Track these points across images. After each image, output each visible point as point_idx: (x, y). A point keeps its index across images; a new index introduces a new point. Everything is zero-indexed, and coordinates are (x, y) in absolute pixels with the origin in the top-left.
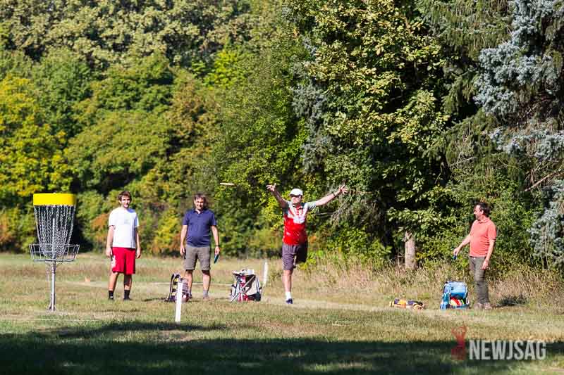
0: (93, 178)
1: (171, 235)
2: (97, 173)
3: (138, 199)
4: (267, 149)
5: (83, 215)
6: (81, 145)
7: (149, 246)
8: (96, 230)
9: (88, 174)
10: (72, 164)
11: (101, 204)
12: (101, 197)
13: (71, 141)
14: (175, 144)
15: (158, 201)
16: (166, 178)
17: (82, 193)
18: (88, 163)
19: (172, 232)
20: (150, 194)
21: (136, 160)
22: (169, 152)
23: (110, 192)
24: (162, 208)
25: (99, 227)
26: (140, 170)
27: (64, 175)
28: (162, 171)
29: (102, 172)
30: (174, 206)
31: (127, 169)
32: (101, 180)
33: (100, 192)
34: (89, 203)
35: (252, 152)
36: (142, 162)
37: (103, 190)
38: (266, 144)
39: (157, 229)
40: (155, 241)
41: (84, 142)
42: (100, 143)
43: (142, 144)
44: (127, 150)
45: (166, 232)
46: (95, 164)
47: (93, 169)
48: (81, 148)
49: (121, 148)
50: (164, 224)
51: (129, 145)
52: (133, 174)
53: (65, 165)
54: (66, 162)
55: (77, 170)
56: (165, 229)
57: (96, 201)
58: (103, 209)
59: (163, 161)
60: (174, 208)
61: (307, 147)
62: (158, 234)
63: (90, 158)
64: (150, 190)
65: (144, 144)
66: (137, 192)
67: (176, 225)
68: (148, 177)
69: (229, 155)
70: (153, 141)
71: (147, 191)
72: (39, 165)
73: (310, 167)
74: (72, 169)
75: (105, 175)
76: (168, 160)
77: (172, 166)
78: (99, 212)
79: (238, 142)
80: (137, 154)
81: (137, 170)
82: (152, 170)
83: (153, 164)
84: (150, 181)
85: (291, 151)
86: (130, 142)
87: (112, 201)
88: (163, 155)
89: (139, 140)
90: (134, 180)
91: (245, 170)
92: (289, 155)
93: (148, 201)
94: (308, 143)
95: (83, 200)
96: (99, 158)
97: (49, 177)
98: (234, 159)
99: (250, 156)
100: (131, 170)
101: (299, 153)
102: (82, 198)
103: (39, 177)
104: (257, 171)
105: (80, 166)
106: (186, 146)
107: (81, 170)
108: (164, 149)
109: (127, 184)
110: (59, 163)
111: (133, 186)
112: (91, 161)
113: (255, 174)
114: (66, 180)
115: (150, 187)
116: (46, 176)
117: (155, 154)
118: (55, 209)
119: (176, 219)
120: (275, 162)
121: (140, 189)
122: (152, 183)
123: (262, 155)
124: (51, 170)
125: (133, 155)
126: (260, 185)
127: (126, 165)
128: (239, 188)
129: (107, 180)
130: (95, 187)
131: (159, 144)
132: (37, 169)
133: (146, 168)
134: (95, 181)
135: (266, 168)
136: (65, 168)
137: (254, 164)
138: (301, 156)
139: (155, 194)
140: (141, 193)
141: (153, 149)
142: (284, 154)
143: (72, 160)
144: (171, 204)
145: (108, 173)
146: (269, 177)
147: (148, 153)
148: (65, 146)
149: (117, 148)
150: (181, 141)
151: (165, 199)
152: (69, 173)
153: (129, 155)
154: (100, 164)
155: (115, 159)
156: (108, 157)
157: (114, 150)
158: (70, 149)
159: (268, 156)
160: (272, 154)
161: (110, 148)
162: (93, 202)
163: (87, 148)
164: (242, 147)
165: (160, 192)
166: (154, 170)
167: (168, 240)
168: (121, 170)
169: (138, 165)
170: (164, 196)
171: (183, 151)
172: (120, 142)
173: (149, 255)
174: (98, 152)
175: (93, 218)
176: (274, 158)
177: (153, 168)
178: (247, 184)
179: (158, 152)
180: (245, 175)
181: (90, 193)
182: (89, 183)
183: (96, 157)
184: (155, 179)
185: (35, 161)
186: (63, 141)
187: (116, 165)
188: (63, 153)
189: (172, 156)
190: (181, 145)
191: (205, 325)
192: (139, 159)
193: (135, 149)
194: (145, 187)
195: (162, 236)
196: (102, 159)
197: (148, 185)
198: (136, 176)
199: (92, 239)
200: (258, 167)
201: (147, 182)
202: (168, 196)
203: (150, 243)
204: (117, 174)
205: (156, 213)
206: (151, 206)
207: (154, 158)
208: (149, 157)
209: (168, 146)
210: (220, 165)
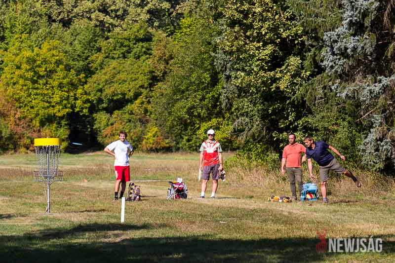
0: (103, 103)
1: (154, 138)
2: (105, 100)
3: (132, 116)
4: (199, 93)
5: (98, 127)
6: (95, 83)
7: (140, 146)
8: (106, 136)
9: (100, 101)
10: (89, 94)
11: (109, 120)
12: (108, 115)
13: (89, 80)
14: (154, 80)
15: (144, 117)
16: (149, 102)
17: (96, 113)
18: (100, 93)
19: (154, 136)
20: (140, 112)
21: (130, 91)
22: (151, 85)
23: (114, 112)
24: (147, 121)
25: (107, 134)
26: (132, 97)
27: (84, 103)
28: (147, 98)
29: (108, 99)
30: (155, 120)
31: (125, 97)
32: (108, 105)
33: (107, 112)
34: (101, 119)
35: (189, 95)
36: (134, 92)
37: (110, 111)
38: (198, 90)
39: (144, 135)
40: (144, 142)
41: (96, 80)
42: (107, 81)
43: (133, 81)
44: (124, 85)
45: (151, 136)
46: (104, 94)
47: (103, 97)
48: (95, 84)
49: (120, 84)
50: (149, 132)
51: (126, 81)
52: (128, 99)
53: (85, 96)
54: (86, 93)
55: (93, 98)
56: (150, 134)
57: (105, 118)
58: (109, 123)
59: (147, 91)
60: (155, 121)
61: (224, 91)
62: (145, 138)
63: (101, 90)
64: (139, 110)
65: (135, 80)
66: (131, 111)
67: (157, 132)
68: (138, 101)
69: (175, 97)
70: (140, 78)
71: (137, 111)
72: (69, 96)
73: (227, 104)
74: (90, 98)
75: (111, 101)
76: (151, 90)
77: (153, 94)
78: (108, 125)
79: (180, 89)
80: (130, 87)
81: (131, 97)
82: (140, 97)
83: (141, 94)
84: (139, 104)
85: (215, 94)
86: (126, 79)
87: (115, 118)
88: (147, 88)
89: (132, 78)
90: (129, 104)
91: (185, 107)
92: (213, 96)
93: (138, 117)
94: (224, 88)
95: (97, 117)
96: (106, 90)
97: (75, 103)
98: (178, 99)
99: (188, 98)
100: (127, 97)
101: (220, 94)
102: (96, 116)
103: (69, 103)
104: (193, 107)
105: (95, 95)
106: (162, 81)
107: (95, 98)
108: (148, 83)
109: (124, 106)
110: (81, 94)
111: (129, 107)
112: (102, 92)
113: (191, 109)
114: (86, 105)
115: (139, 108)
116: (73, 103)
117: (142, 87)
118: (48, 148)
119: (157, 128)
120: (204, 101)
121: (133, 110)
122: (140, 106)
123: (195, 96)
124: (76, 99)
125: (128, 88)
126: (195, 116)
127: (124, 94)
128: (182, 118)
129: (112, 104)
130: (104, 109)
131: (143, 80)
132: (67, 99)
133: (137, 96)
134: (105, 105)
135: (198, 105)
136: (85, 97)
137: (191, 103)
138: (221, 97)
139: (143, 112)
140: (134, 112)
141: (140, 83)
142: (210, 95)
143: (90, 92)
144: (153, 119)
145: (112, 99)
146: (200, 111)
147: (138, 86)
148: (86, 83)
149: (118, 83)
150: (158, 78)
151: (149, 116)
152: (88, 101)
153: (125, 88)
154: (107, 94)
155: (117, 91)
156: (112, 89)
157: (116, 85)
158: (88, 85)
159: (199, 97)
160: (203, 96)
161: (113, 84)
162: (103, 119)
163: (99, 84)
164: (183, 92)
165: (146, 111)
166: (142, 97)
167: (151, 142)
168: (120, 97)
169: (131, 94)
170: (149, 114)
171: (160, 84)
172: (120, 80)
173: (139, 152)
174: (106, 87)
175: (103, 129)
176: (203, 99)
177: (141, 95)
178: (187, 116)
179: (144, 85)
180: (185, 110)
181: (101, 113)
182: (100, 106)
183: (104, 90)
184: (143, 103)
185: (66, 94)
186: (83, 80)
187: (117, 95)
188: (84, 88)
189: (153, 88)
190: (158, 81)
191: (139, 225)
192: (132, 90)
193: (129, 84)
194: (136, 108)
195: (148, 139)
196: (108, 91)
197: (138, 107)
198: (130, 101)
199: (103, 142)
200: (193, 105)
201: (137, 105)
202: (151, 113)
203: (140, 144)
204: (117, 100)
205: (144, 125)
206: (140, 120)
207: (141, 89)
208: (138, 89)
209: (151, 81)
210: (169, 104)
